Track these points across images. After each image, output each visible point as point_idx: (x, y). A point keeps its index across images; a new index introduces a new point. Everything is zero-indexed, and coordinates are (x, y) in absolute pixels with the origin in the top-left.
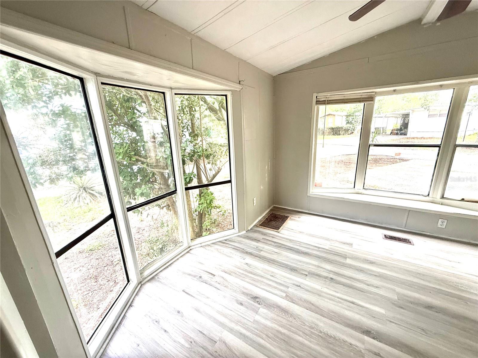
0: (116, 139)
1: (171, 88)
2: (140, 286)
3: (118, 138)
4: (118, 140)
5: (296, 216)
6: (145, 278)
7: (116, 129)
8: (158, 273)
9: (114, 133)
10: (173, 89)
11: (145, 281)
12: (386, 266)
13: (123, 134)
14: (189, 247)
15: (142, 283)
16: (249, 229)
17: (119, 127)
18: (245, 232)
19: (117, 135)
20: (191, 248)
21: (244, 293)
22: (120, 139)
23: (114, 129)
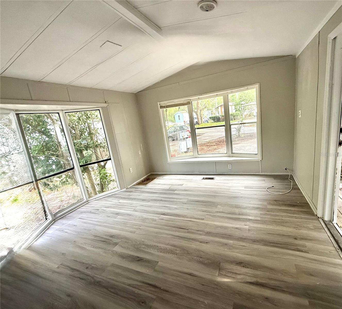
0: (34, 142)
1: (62, 110)
2: (54, 221)
3: (35, 142)
4: (35, 143)
5: (161, 177)
6: (57, 218)
7: (33, 135)
8: (66, 215)
9: (32, 139)
10: (64, 110)
11: (57, 219)
12: (192, 191)
13: (39, 138)
14: (87, 201)
15: (55, 220)
16: (129, 187)
17: (35, 134)
18: (125, 189)
19: (34, 140)
20: (89, 202)
21: (112, 213)
22: (37, 142)
23: (32, 135)
